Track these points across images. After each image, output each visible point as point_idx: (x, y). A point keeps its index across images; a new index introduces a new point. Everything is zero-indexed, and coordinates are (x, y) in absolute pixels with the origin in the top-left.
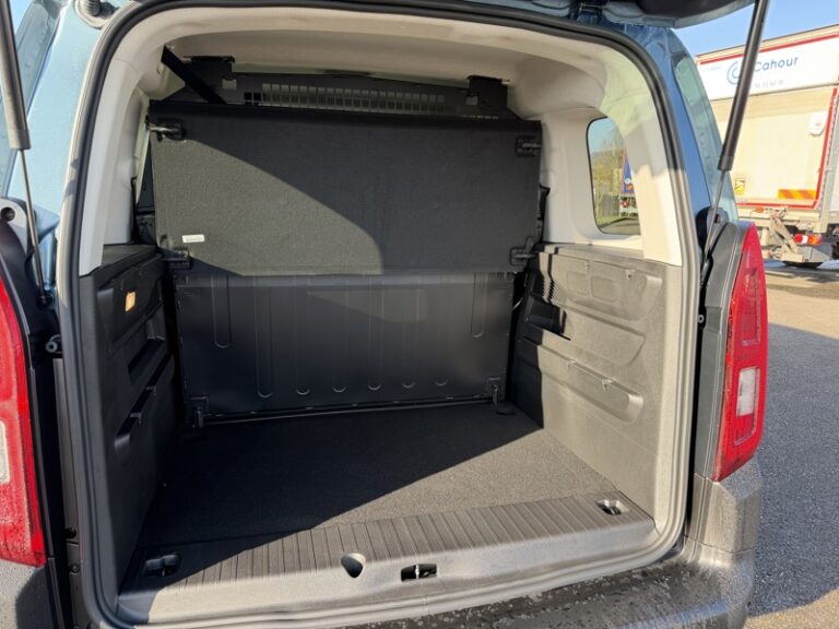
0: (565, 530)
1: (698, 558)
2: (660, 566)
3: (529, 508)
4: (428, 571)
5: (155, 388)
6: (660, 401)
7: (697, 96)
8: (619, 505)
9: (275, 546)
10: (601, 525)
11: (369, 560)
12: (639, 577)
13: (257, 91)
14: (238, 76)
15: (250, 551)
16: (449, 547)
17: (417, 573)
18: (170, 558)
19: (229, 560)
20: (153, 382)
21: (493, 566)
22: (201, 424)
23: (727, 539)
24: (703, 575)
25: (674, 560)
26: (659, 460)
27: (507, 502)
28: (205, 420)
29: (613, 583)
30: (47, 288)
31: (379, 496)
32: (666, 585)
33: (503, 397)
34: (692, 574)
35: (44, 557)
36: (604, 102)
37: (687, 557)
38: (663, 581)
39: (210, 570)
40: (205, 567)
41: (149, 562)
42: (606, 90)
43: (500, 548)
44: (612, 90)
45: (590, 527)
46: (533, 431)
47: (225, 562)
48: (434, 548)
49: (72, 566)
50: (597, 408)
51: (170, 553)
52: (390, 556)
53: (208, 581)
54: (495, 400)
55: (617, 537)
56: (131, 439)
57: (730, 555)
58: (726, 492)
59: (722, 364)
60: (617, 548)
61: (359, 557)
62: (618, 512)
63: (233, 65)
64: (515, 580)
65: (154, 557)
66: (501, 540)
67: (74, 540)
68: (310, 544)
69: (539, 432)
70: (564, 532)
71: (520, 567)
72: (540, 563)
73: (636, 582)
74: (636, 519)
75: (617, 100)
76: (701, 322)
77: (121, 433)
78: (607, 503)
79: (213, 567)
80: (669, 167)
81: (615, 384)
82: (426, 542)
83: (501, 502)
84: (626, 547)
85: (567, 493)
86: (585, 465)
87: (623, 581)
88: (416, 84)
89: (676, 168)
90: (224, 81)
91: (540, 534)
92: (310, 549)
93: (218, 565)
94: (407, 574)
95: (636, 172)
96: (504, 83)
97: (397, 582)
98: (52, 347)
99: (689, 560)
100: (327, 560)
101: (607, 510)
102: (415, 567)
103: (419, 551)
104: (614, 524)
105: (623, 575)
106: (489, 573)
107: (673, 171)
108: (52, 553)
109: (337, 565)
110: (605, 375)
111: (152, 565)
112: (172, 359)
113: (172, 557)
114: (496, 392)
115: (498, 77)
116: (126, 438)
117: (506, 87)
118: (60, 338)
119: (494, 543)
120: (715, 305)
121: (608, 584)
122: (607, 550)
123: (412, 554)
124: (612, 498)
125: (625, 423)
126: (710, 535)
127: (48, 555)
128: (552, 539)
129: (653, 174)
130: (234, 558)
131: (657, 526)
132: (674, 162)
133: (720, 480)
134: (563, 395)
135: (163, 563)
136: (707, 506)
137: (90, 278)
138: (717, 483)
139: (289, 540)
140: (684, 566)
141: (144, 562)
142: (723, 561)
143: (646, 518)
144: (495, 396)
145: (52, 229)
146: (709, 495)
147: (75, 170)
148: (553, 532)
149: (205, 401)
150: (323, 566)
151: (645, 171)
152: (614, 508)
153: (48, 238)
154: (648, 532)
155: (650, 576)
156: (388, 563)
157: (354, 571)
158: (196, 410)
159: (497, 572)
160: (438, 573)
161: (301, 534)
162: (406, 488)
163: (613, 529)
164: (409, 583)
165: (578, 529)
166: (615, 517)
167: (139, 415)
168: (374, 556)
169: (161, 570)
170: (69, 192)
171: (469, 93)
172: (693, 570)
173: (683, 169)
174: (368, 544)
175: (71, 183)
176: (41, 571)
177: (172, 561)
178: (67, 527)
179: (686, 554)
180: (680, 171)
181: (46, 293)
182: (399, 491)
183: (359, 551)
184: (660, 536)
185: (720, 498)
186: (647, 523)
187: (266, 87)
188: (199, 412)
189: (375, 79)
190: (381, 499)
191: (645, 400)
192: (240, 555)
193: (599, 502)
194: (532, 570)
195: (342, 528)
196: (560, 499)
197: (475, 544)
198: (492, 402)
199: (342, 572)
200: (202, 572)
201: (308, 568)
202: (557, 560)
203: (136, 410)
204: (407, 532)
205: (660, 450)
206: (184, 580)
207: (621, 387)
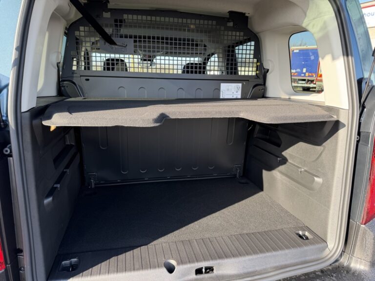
0: (281, 249)
1: (350, 264)
2: (330, 268)
3: (260, 235)
4: (210, 269)
5: (68, 171)
6: (333, 182)
7: (358, 16)
8: (307, 234)
9: (129, 254)
10: (300, 246)
11: (178, 264)
12: (319, 273)
13: (121, 18)
14: (111, 10)
15: (116, 257)
16: (220, 257)
17: (204, 270)
18: (74, 260)
19: (105, 262)
20: (67, 167)
21: (244, 267)
22: (93, 186)
23: (367, 255)
24: (354, 273)
25: (337, 264)
26: (331, 212)
27: (248, 232)
28: (95, 184)
29: (307, 277)
30: (4, 118)
31: (182, 227)
32: (334, 279)
33: (242, 175)
34: (348, 272)
35: (4, 265)
36: (305, 21)
37: (344, 262)
38: (332, 276)
39: (96, 268)
40: (92, 266)
41: (63, 263)
42: (307, 13)
43: (247, 258)
44: (311, 14)
45: (294, 247)
46: (258, 192)
47: (103, 263)
48: (213, 258)
49: (21, 268)
50: (294, 183)
51: (75, 258)
52: (190, 262)
53: (94, 275)
54: (238, 176)
55: (308, 251)
56: (53, 199)
57: (369, 263)
58: (369, 230)
59: (369, 163)
60: (308, 258)
61: (173, 262)
62: (307, 238)
63: (108, 5)
64: (256, 275)
65: (66, 260)
66: (248, 254)
67: (22, 254)
68: (147, 254)
69: (261, 193)
70: (280, 249)
71: (257, 268)
72: (268, 266)
73: (318, 277)
74: (317, 243)
75: (314, 19)
76: (358, 140)
77: (48, 196)
78: (301, 233)
79: (96, 267)
80: (343, 55)
81: (306, 171)
82: (208, 254)
83: (245, 232)
84: (313, 257)
85: (279, 227)
86: (287, 212)
87: (311, 276)
88: (201, 15)
89: (347, 55)
90: (104, 12)
91: (268, 251)
92: (147, 257)
93: (100, 265)
94: (199, 271)
95: (323, 58)
96: (247, 15)
97: (193, 276)
98: (7, 151)
99: (345, 264)
100: (156, 264)
101: (300, 236)
102: (202, 268)
103: (205, 260)
104: (306, 245)
105: (311, 273)
106: (242, 271)
107: (346, 57)
108: (9, 262)
109: (162, 266)
110: (300, 166)
111: (65, 264)
112: (79, 155)
113: (76, 259)
114: (238, 172)
115: (244, 12)
116: (50, 199)
117: (247, 17)
118: (11, 146)
119: (244, 255)
120: (366, 131)
121: (303, 277)
122: (303, 259)
123: (201, 261)
124: (303, 230)
125: (311, 191)
126: (358, 252)
127: (6, 263)
128: (274, 253)
129: (334, 58)
130: (108, 261)
131: (329, 247)
132: (346, 52)
133: (365, 224)
134: (275, 175)
135: (71, 263)
136: (357, 237)
137: (28, 113)
138: (363, 226)
139: (136, 251)
140: (343, 268)
141: (61, 263)
142: (365, 266)
143: (323, 242)
144: (238, 174)
145: (7, 86)
146: (358, 231)
147: (17, 52)
148: (275, 250)
149: (95, 175)
150: (155, 267)
151: (328, 58)
152: (304, 235)
153: (5, 91)
154: (324, 249)
155: (325, 273)
156: (188, 266)
157: (171, 270)
158: (90, 179)
159: (246, 271)
160: (215, 271)
161: (143, 247)
162: (196, 222)
163: (306, 248)
164: (199, 276)
165: (288, 248)
166: (307, 241)
167: (58, 186)
168: (181, 262)
169: (69, 267)
170: (14, 65)
171: (228, 20)
172: (348, 270)
173: (352, 56)
174: (178, 255)
175: (15, 60)
176: (3, 272)
177: (76, 262)
178: (17, 248)
179: (344, 261)
180: (350, 57)
181: (3, 121)
182: (192, 225)
183: (173, 258)
184: (331, 252)
185: (364, 233)
186: (323, 245)
187: (125, 16)
188: (92, 181)
189: (181, 12)
190: (184, 229)
191: (323, 180)
192: (111, 259)
193: (297, 232)
194: (264, 269)
195: (164, 244)
196: (276, 230)
197: (234, 256)
198: (236, 177)
199: (164, 270)
200: (91, 269)
201: (146, 268)
202: (277, 264)
203: (57, 182)
204: (198, 248)
205: (332, 207)
206: (81, 274)
207: (309, 173)
